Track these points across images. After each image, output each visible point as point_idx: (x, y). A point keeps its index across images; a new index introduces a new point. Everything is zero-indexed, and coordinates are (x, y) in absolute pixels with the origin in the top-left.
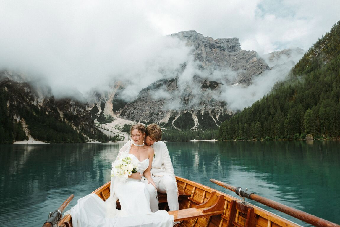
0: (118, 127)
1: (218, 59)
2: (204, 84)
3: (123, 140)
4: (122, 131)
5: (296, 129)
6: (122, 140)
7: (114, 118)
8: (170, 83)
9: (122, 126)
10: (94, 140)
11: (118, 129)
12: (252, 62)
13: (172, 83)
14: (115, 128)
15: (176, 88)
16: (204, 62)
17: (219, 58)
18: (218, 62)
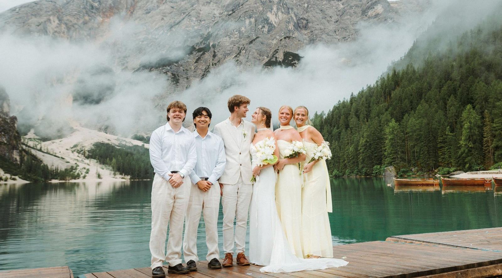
0: (78, 148)
1: (306, 5)
2: (271, 59)
3: (84, 177)
4: (88, 157)
5: (376, 156)
6: (82, 176)
7: (75, 128)
8: (201, 55)
9: (88, 146)
10: (13, 177)
11: (79, 153)
12: (374, 14)
13: (204, 54)
14: (73, 149)
15: (213, 65)
16: (273, 13)
17: (307, 3)
18: (305, 12)
